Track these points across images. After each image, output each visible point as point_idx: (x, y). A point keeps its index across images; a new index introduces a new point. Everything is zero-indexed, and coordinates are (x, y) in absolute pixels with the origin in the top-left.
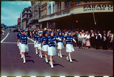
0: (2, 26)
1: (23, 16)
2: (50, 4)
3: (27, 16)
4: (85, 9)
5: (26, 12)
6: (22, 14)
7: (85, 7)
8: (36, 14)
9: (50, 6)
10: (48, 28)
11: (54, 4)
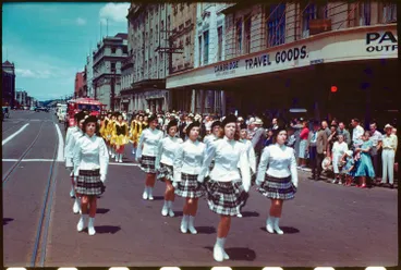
0: (20, 100)
1: (96, 67)
2: (208, 26)
3: (113, 66)
4: (373, 44)
5: (108, 52)
6: (94, 58)
7: (372, 37)
8: (147, 59)
9: (206, 34)
10: (196, 108)
11: (223, 24)
